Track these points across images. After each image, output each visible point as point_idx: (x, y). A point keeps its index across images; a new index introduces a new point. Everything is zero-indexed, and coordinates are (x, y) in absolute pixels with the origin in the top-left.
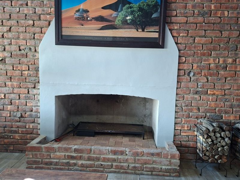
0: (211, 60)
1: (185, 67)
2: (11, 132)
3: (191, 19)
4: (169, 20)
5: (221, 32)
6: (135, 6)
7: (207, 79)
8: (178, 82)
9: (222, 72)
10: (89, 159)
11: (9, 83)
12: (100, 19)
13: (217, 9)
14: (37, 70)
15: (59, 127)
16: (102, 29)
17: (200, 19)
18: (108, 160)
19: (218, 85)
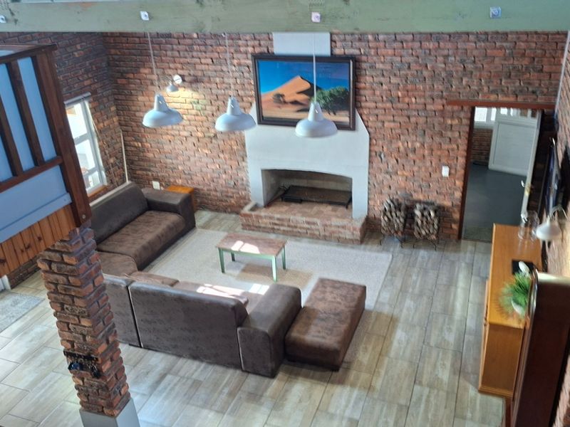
0: (400, 144)
1: (376, 149)
2: (227, 196)
3: (380, 105)
4: (359, 105)
5: (409, 117)
6: (326, 92)
7: (397, 161)
8: (370, 162)
9: (411, 155)
10: (289, 226)
11: (221, 155)
12: (295, 103)
13: (404, 96)
14: (244, 145)
15: (267, 194)
16: (298, 111)
17: (389, 105)
18: (304, 228)
19: (407, 168)
